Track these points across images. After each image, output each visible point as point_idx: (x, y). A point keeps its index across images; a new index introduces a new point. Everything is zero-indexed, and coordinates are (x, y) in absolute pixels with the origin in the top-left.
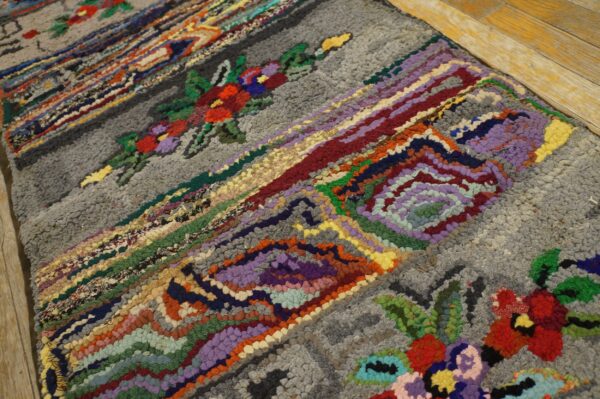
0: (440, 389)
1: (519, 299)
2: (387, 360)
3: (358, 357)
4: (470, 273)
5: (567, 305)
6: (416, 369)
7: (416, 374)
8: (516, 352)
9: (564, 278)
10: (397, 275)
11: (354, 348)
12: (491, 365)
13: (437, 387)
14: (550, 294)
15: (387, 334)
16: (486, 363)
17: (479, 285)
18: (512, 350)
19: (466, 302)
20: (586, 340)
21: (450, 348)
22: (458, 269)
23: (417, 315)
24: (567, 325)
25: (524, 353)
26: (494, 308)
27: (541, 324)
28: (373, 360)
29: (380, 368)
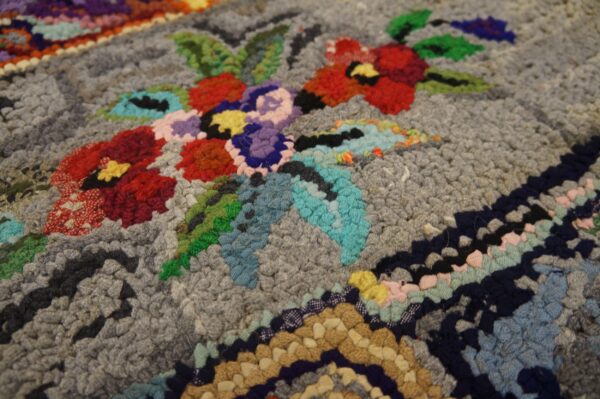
0: (221, 130)
1: (364, 49)
2: (159, 96)
3: (119, 91)
4: (305, 20)
5: (428, 61)
6: (194, 106)
7: (194, 112)
8: (346, 100)
9: (430, 35)
10: (207, 14)
11: (118, 81)
12: (306, 111)
13: (217, 126)
14: (408, 49)
15: (170, 69)
16: (298, 108)
17: (314, 32)
18: (340, 97)
19: (292, 45)
20: (447, 96)
21: (252, 89)
22: (291, 14)
23: (218, 53)
24: (424, 80)
25: (357, 102)
26: (327, 54)
27: (388, 75)
28: (140, 96)
29: (146, 103)
